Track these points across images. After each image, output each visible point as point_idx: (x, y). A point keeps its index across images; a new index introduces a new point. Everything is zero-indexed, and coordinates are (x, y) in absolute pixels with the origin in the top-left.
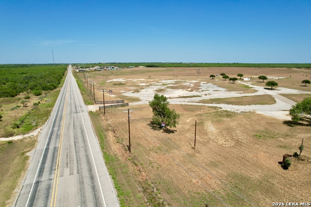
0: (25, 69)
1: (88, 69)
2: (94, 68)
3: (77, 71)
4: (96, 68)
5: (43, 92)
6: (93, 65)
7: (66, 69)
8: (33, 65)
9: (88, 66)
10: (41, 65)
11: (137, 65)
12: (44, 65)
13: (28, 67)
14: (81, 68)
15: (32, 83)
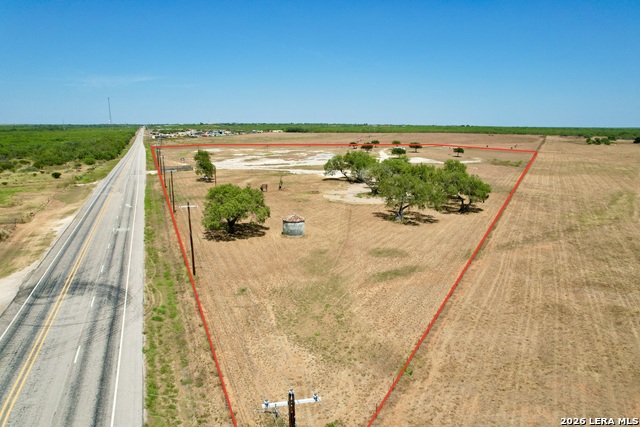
0: (59, 134)
1: (173, 135)
2: (185, 134)
3: (154, 137)
4: (189, 133)
5: (97, 161)
6: (186, 127)
7: (134, 135)
8: (71, 127)
9: (175, 129)
10: (87, 126)
11: (268, 128)
12: (91, 126)
13: (62, 130)
14: (162, 132)
15: (80, 151)
